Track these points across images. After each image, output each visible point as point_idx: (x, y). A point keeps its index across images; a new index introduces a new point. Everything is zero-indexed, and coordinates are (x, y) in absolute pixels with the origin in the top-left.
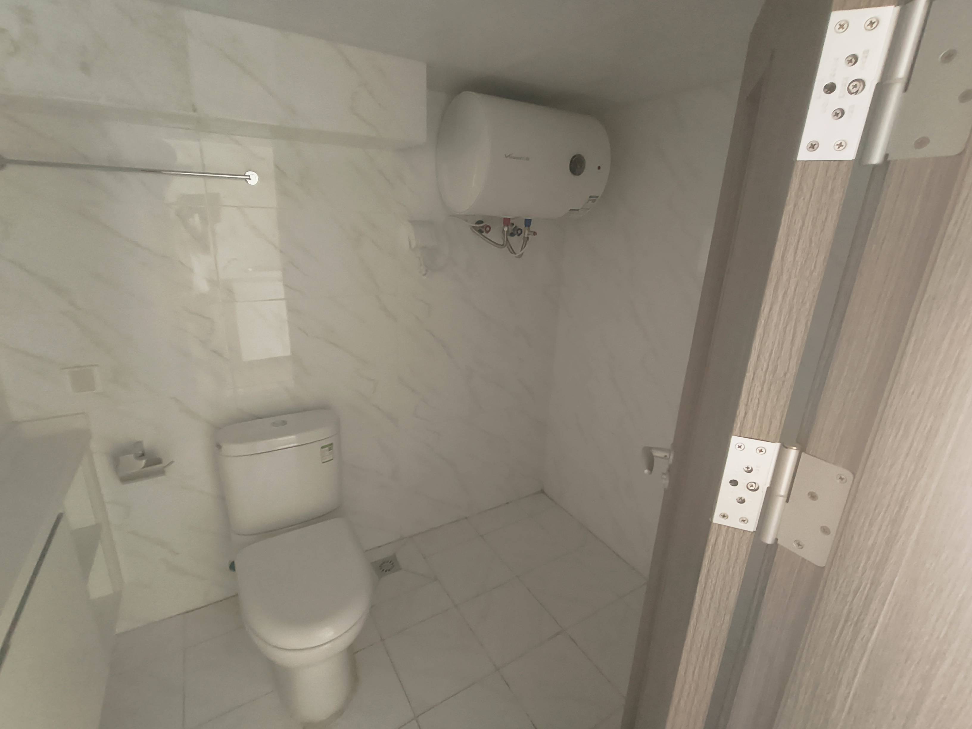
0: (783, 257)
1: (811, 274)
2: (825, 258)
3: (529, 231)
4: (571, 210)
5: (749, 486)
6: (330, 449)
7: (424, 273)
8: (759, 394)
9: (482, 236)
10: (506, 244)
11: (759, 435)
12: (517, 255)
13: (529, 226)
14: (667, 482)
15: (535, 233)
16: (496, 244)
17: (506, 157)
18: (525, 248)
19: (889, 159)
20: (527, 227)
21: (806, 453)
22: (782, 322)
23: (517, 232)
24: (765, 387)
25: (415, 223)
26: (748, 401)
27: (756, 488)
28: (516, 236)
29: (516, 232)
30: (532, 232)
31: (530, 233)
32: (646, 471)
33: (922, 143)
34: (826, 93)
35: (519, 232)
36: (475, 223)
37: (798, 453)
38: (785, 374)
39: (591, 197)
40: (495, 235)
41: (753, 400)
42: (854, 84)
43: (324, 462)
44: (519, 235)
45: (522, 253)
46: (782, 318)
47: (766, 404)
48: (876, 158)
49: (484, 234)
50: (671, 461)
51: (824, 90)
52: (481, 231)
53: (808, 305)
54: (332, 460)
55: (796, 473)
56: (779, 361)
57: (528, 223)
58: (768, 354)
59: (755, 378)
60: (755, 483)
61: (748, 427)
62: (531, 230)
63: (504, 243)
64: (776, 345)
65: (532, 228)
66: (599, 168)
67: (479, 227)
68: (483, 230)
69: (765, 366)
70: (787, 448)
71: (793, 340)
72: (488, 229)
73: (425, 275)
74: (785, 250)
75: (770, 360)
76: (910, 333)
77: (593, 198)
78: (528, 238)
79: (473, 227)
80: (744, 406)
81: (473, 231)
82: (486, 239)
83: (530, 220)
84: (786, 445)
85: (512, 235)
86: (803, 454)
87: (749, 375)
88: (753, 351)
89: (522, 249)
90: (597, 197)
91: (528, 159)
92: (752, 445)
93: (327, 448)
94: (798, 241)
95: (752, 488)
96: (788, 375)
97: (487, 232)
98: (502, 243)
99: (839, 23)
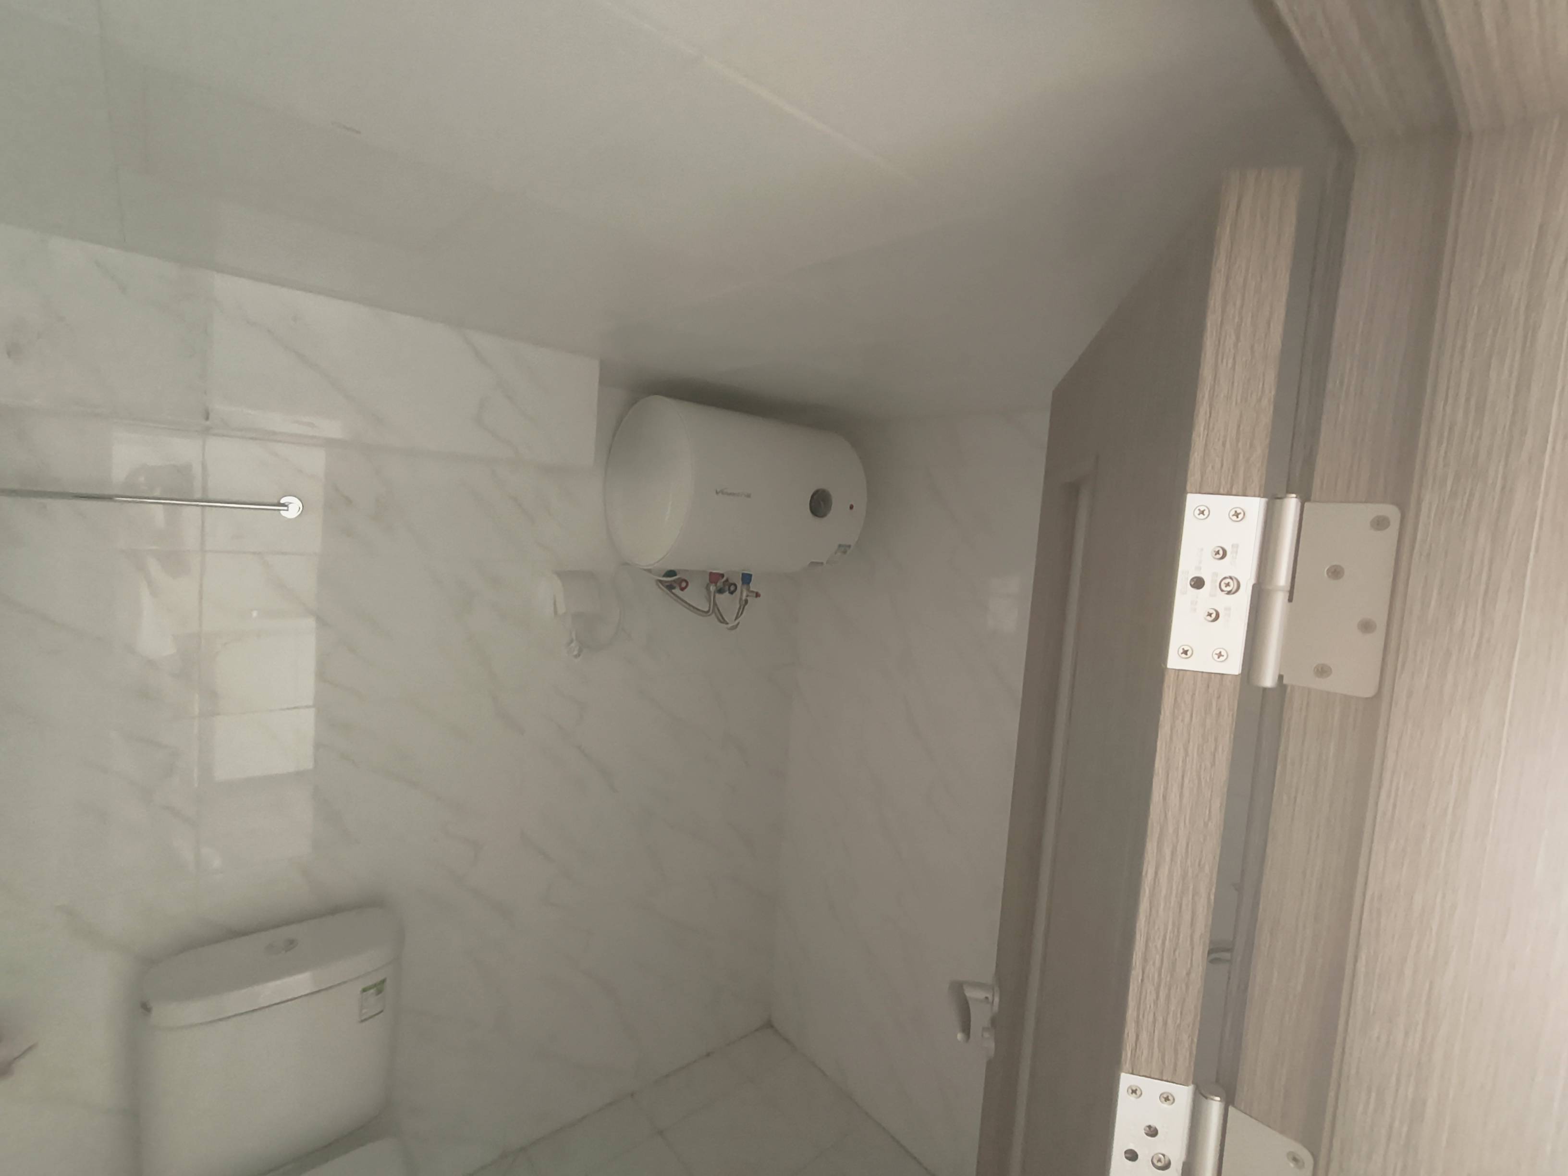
0: (1164, 798)
1: (1206, 825)
2: (1221, 804)
3: (748, 590)
4: (812, 563)
5: (1155, 1161)
6: (379, 992)
7: (576, 653)
8: (1154, 1003)
9: (672, 595)
10: (715, 611)
11: (1162, 1073)
12: (730, 625)
13: (748, 583)
14: (992, 1045)
15: (757, 595)
16: (696, 610)
17: (717, 493)
18: (743, 615)
19: (1285, 681)
20: (745, 586)
21: (1235, 1107)
22: (1174, 892)
23: (729, 589)
24: (1161, 994)
25: (564, 575)
26: (1138, 1016)
27: (1167, 1162)
28: (727, 593)
29: (727, 587)
30: (753, 592)
31: (750, 594)
32: (960, 1036)
33: (1323, 671)
34: (1192, 586)
35: (732, 588)
36: (663, 574)
37: (1223, 1106)
38: (1188, 974)
39: (840, 546)
40: (695, 594)
41: (1146, 1014)
42: (1227, 581)
43: (362, 1021)
44: (732, 593)
45: (738, 623)
46: (1174, 887)
47: (1165, 1023)
48: (1268, 680)
49: (677, 591)
50: (996, 1008)
51: (1190, 582)
52: (670, 587)
53: (1207, 869)
54: (382, 1012)
55: (1224, 1142)
56: (1177, 953)
57: (747, 579)
58: (1160, 942)
59: (1146, 980)
60: (1164, 1155)
61: (1143, 1058)
62: (751, 589)
63: (710, 607)
64: (1170, 927)
65: (753, 587)
66: (851, 507)
67: (671, 581)
68: (675, 585)
69: (1158, 957)
70: (1206, 1098)
71: (1192, 924)
72: (684, 585)
73: (576, 656)
74: (1166, 789)
75: (1163, 951)
76: (1358, 946)
77: (844, 549)
78: (746, 602)
79: (661, 581)
80: (1133, 1025)
81: (660, 587)
82: (679, 600)
83: (750, 576)
84: (1203, 1092)
85: (720, 591)
86: (1231, 1109)
87: (1136, 974)
88: (1138, 936)
89: (736, 618)
90: (849, 546)
91: (749, 496)
92: (1153, 1088)
93: (372, 991)
94: (1183, 777)
95: (1159, 1164)
96: (1193, 975)
97: (682, 589)
98: (706, 609)
99: (1198, 508)
